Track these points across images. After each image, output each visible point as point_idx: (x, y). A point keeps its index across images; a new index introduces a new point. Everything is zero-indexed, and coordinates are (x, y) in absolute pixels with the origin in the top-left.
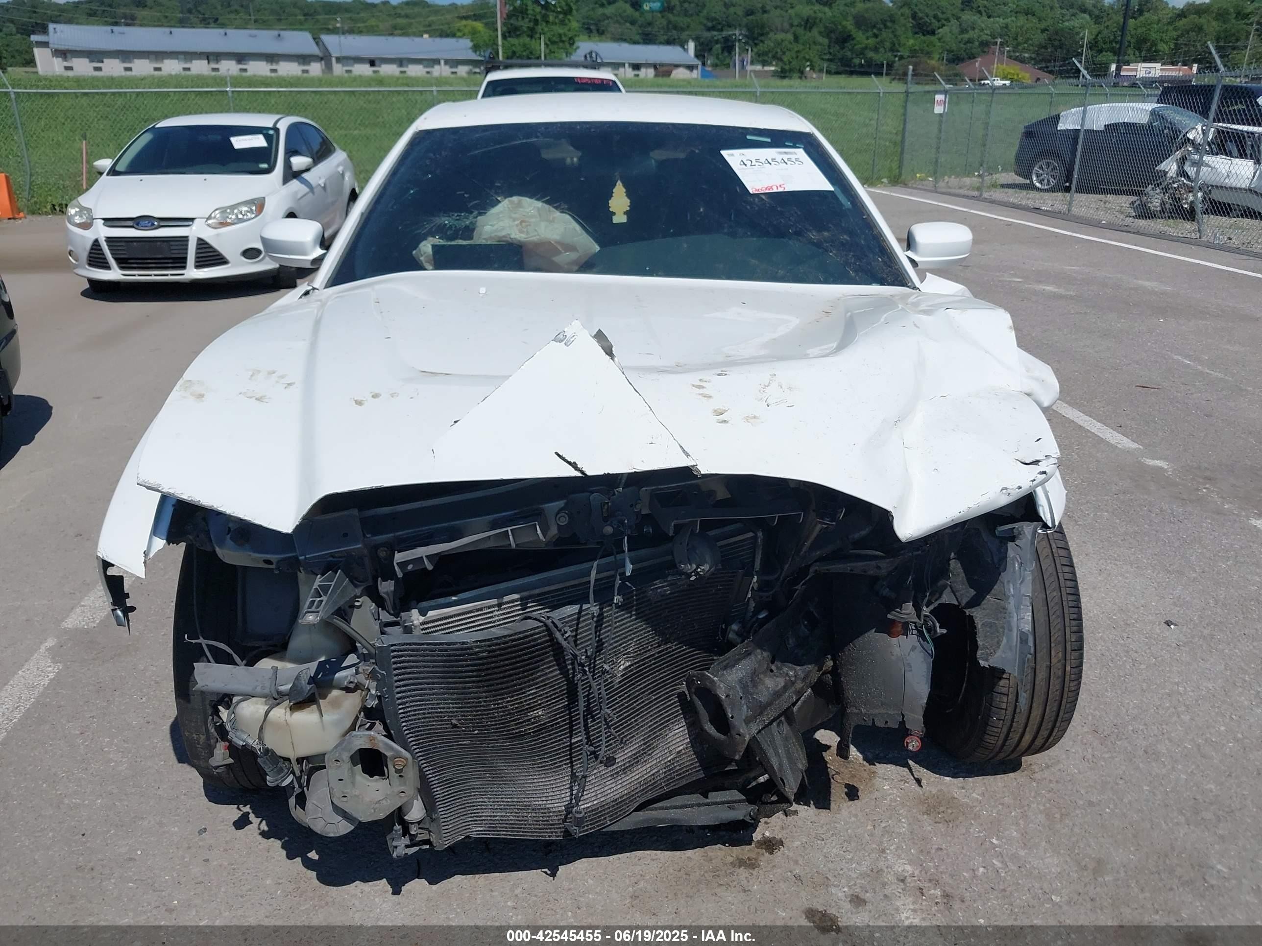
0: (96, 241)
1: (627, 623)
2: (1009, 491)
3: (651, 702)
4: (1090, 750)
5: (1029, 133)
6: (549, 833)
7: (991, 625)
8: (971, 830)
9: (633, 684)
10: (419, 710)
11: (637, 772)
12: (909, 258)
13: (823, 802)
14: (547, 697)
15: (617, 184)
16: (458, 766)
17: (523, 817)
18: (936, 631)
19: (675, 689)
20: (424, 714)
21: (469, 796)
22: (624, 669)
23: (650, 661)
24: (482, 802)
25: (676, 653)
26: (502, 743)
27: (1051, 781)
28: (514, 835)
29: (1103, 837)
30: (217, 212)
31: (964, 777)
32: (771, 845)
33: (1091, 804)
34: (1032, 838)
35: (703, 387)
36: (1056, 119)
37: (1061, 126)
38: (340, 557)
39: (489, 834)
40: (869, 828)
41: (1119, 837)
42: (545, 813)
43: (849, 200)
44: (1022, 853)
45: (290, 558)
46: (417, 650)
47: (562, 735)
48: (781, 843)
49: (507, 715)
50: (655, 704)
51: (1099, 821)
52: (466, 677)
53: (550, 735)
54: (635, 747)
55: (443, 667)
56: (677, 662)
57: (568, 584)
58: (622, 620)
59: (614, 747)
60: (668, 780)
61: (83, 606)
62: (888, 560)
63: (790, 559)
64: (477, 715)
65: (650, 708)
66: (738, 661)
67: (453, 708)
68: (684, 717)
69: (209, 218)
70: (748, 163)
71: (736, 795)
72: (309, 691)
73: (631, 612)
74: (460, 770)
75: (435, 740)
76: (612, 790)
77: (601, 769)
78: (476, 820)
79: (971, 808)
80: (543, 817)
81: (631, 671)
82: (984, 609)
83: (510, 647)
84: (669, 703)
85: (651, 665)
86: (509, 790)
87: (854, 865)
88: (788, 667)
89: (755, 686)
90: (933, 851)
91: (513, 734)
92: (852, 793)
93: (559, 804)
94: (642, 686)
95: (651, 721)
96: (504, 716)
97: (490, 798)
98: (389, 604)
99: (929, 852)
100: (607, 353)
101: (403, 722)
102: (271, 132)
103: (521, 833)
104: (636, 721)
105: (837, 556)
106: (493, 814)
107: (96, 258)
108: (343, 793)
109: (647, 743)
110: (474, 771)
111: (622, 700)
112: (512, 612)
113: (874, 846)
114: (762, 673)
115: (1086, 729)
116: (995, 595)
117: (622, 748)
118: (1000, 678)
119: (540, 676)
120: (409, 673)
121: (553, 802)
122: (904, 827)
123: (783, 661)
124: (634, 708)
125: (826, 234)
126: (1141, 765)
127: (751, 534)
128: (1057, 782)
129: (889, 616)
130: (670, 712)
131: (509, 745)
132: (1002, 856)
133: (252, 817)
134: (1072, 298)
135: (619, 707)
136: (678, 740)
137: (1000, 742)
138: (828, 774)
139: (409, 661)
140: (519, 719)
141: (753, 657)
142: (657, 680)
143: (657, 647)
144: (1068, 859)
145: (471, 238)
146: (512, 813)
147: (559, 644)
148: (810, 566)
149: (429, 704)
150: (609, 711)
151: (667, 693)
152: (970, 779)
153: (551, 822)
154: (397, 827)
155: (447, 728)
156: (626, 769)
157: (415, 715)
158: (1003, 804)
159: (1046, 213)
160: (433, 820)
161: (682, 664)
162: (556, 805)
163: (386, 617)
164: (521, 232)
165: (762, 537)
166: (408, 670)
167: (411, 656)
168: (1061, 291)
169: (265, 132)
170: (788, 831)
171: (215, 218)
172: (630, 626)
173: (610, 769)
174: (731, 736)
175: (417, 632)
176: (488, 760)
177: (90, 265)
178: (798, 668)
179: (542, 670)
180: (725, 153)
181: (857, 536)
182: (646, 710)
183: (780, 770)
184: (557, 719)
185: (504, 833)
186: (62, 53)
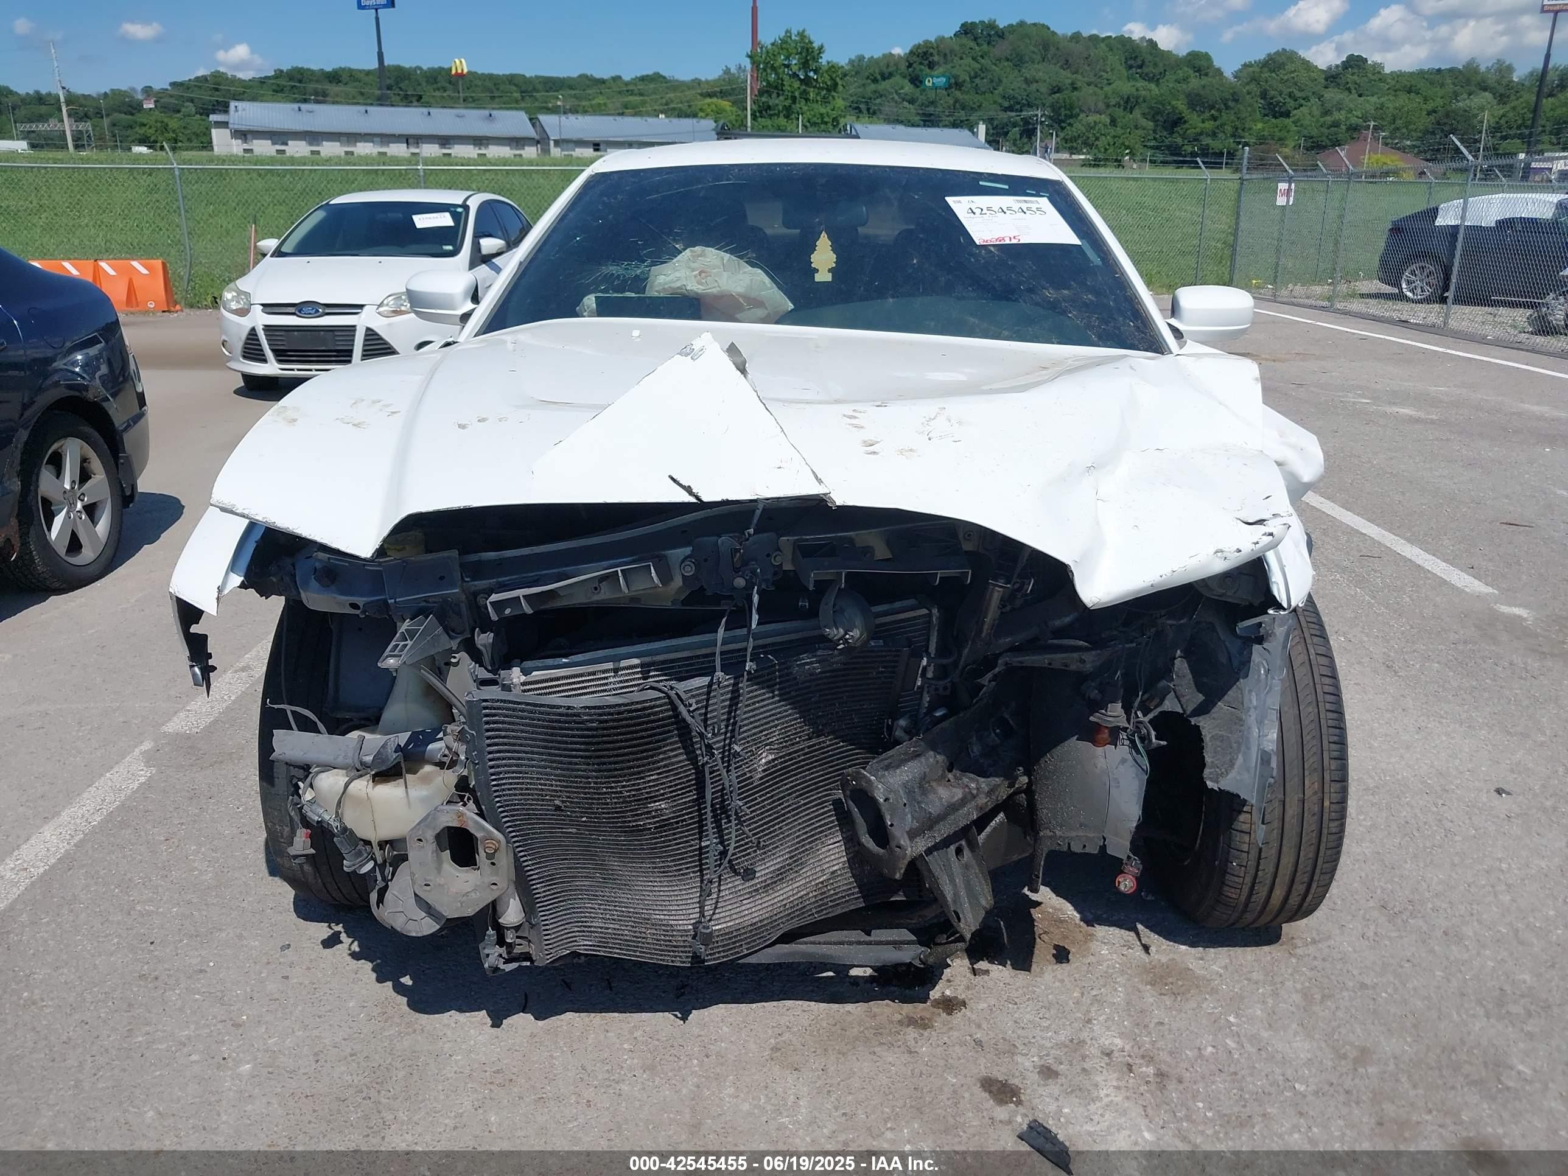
0: (253, 329)
1: (768, 705)
2: (1225, 554)
3: (800, 807)
4: (1372, 927)
5: (1396, 230)
6: (673, 956)
7: (1222, 739)
8: (1204, 1006)
9: (777, 783)
10: (515, 783)
11: (781, 892)
12: (1169, 325)
13: (1023, 961)
14: (670, 787)
15: (822, 236)
16: (562, 860)
17: (640, 933)
18: (1150, 741)
19: (830, 795)
20: (521, 789)
21: (575, 899)
22: (766, 763)
23: (799, 756)
24: (591, 908)
25: (831, 750)
26: (616, 836)
27: (1315, 958)
28: (629, 955)
29: (1373, 1024)
30: (390, 298)
31: (1205, 947)
32: (950, 1005)
33: (1363, 986)
34: (1280, 1019)
35: (855, 418)
36: (1434, 212)
37: (1440, 222)
38: (435, 602)
39: (599, 951)
40: (1075, 995)
41: (1393, 1025)
42: (667, 931)
43: (1099, 256)
44: (1265, 1034)
45: (378, 600)
46: (514, 710)
47: (690, 835)
48: (964, 1004)
49: (623, 803)
50: (805, 810)
51: (1371, 1006)
52: (573, 750)
53: (674, 834)
54: (779, 860)
55: (546, 734)
56: (832, 761)
57: (699, 652)
58: (763, 700)
59: (753, 858)
60: (820, 906)
61: (189, 711)
62: (1094, 652)
63: (970, 643)
64: (586, 798)
65: (798, 814)
66: (903, 762)
67: (557, 786)
68: (841, 830)
69: (380, 306)
70: (978, 211)
71: (905, 935)
72: (395, 759)
73: (773, 692)
74: (564, 864)
75: (534, 824)
76: (750, 911)
77: (736, 883)
78: (584, 932)
79: (1207, 980)
80: (664, 935)
81: (775, 766)
82: (1214, 719)
83: (626, 719)
84: (822, 811)
85: (800, 762)
86: (623, 896)
87: (1050, 1034)
88: (970, 778)
89: (924, 792)
90: (1152, 1025)
91: (629, 827)
92: (1062, 955)
93: (685, 922)
94: (788, 786)
95: (799, 830)
96: (619, 803)
97: (601, 905)
98: (487, 659)
99: (1146, 1026)
100: (738, 369)
101: (496, 797)
102: (460, 210)
103: (638, 954)
104: (780, 828)
105: (1032, 645)
106: (603, 925)
107: (252, 350)
108: (426, 880)
109: (793, 857)
110: (581, 868)
111: (763, 801)
112: (631, 680)
113: (1079, 1015)
114: (935, 780)
115: (1371, 904)
116: (1229, 702)
117: (763, 859)
118: (1240, 812)
119: (662, 760)
120: (504, 737)
121: (677, 917)
122: (1119, 997)
123: (965, 770)
124: (778, 812)
125: (1066, 292)
126: (1436, 948)
127: (925, 611)
128: (1324, 960)
129: (1092, 718)
130: (823, 822)
131: (624, 841)
132: (1239, 1036)
133: (343, 936)
134: (1433, 422)
135: (760, 809)
136: (833, 857)
137: (1243, 898)
138: (1034, 933)
139: (503, 722)
140: (637, 810)
141: (923, 759)
142: (806, 781)
143: (807, 740)
144: (1323, 1045)
145: (644, 290)
146: (627, 926)
147: (684, 720)
148: (1000, 654)
149: (527, 778)
150: (740, 803)
151: (819, 798)
152: (1212, 950)
153: (675, 944)
154: (491, 932)
155: (548, 810)
156: (767, 887)
157: (509, 789)
158: (1249, 980)
159: (1417, 327)
160: (532, 926)
161: (837, 765)
162: (680, 922)
163: (484, 674)
164: (699, 283)
165: (937, 614)
166: (503, 733)
167: (507, 717)
168: (1421, 414)
169: (452, 209)
170: (974, 991)
171: (387, 305)
172: (772, 710)
173: (748, 884)
174: (890, 848)
175: (517, 691)
176: (597, 856)
177: (245, 357)
178: (983, 780)
179: (665, 752)
180: (950, 200)
181: (1057, 623)
182: (794, 816)
183: (955, 902)
184: (683, 815)
185: (617, 951)
186: (242, 135)
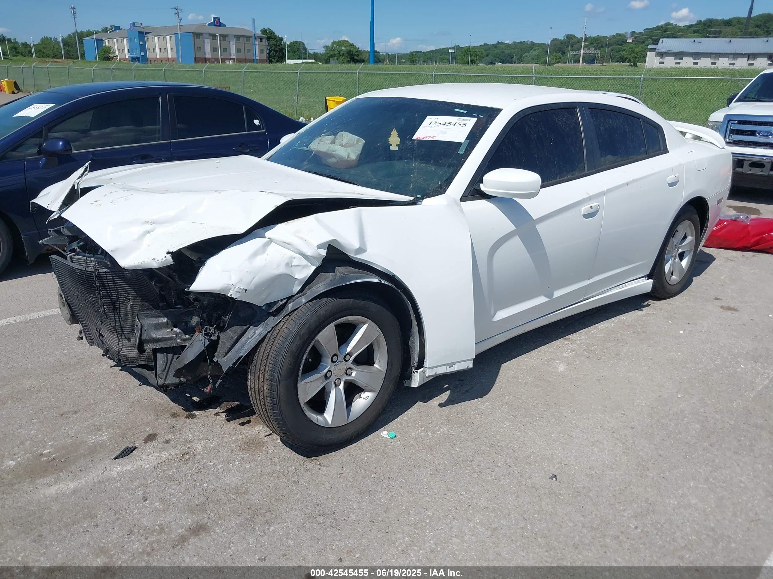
7: (224, 343)
13: (233, 419)
15: (394, 130)
16: (82, 313)
32: (190, 416)
48: (194, 418)
67: (75, 290)
70: (433, 123)
75: (73, 299)
82: (225, 335)
89: (157, 330)
92: (245, 423)
157: (65, 286)
180: (429, 117)
186: (661, 55)
